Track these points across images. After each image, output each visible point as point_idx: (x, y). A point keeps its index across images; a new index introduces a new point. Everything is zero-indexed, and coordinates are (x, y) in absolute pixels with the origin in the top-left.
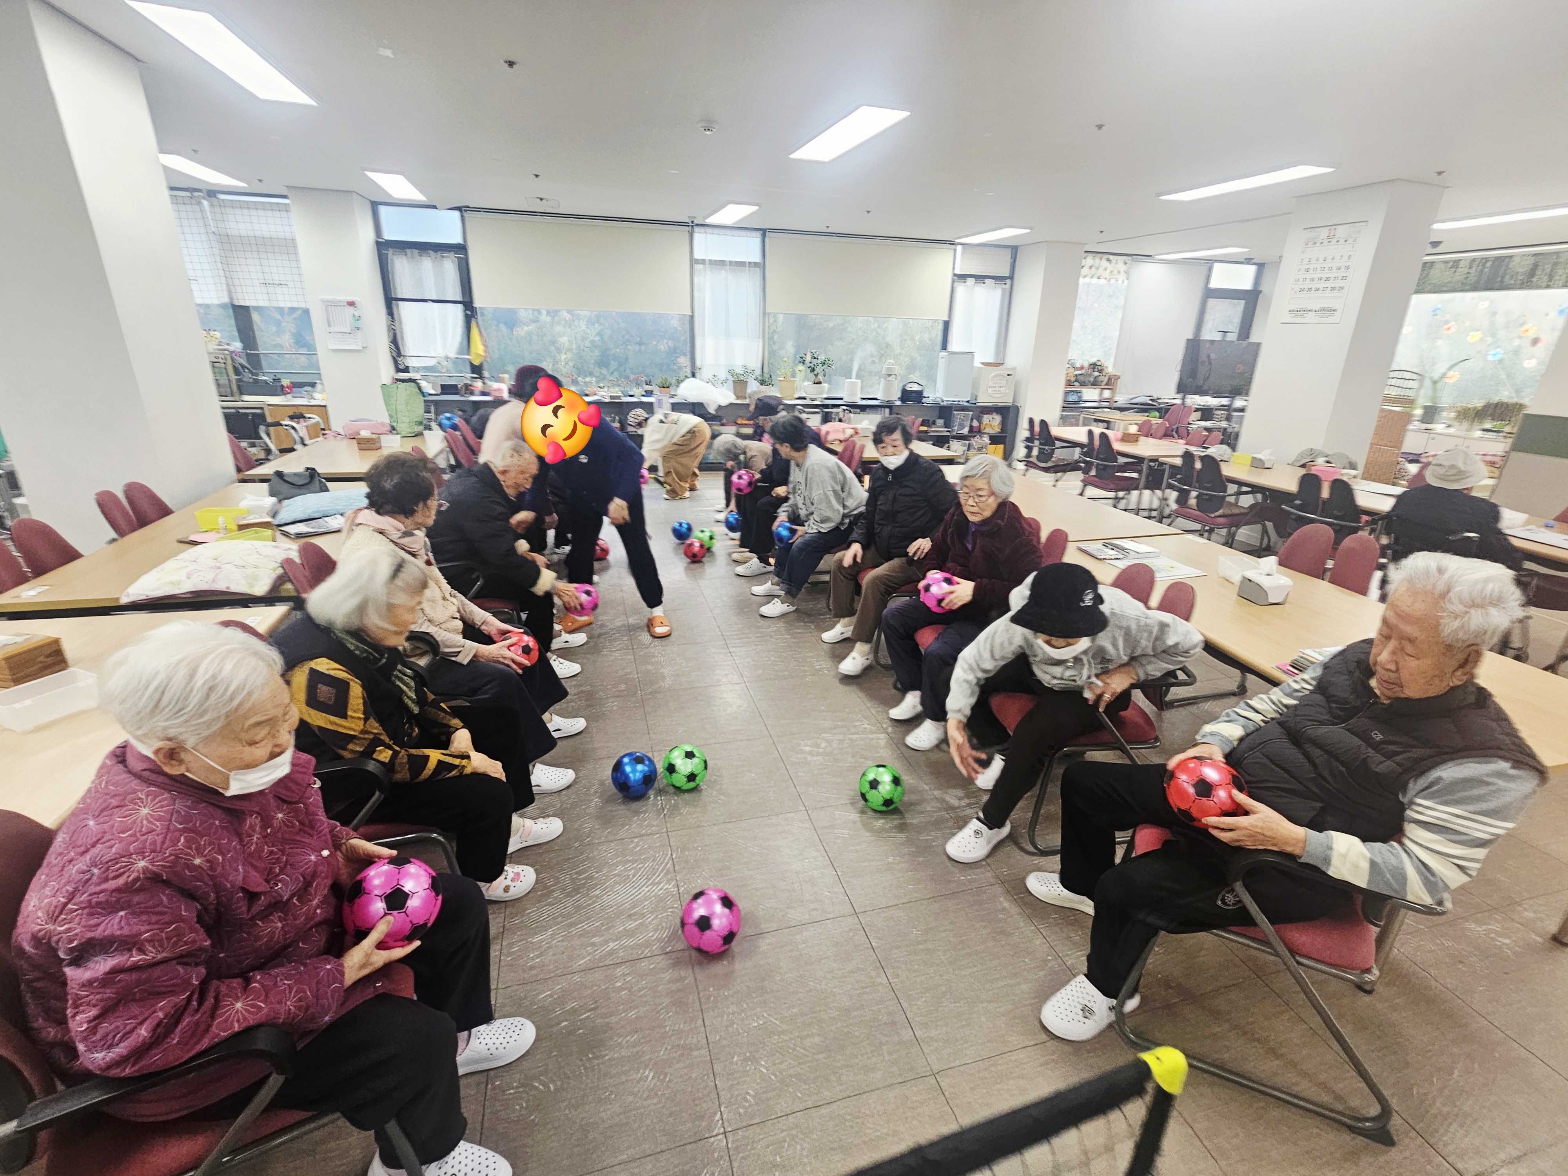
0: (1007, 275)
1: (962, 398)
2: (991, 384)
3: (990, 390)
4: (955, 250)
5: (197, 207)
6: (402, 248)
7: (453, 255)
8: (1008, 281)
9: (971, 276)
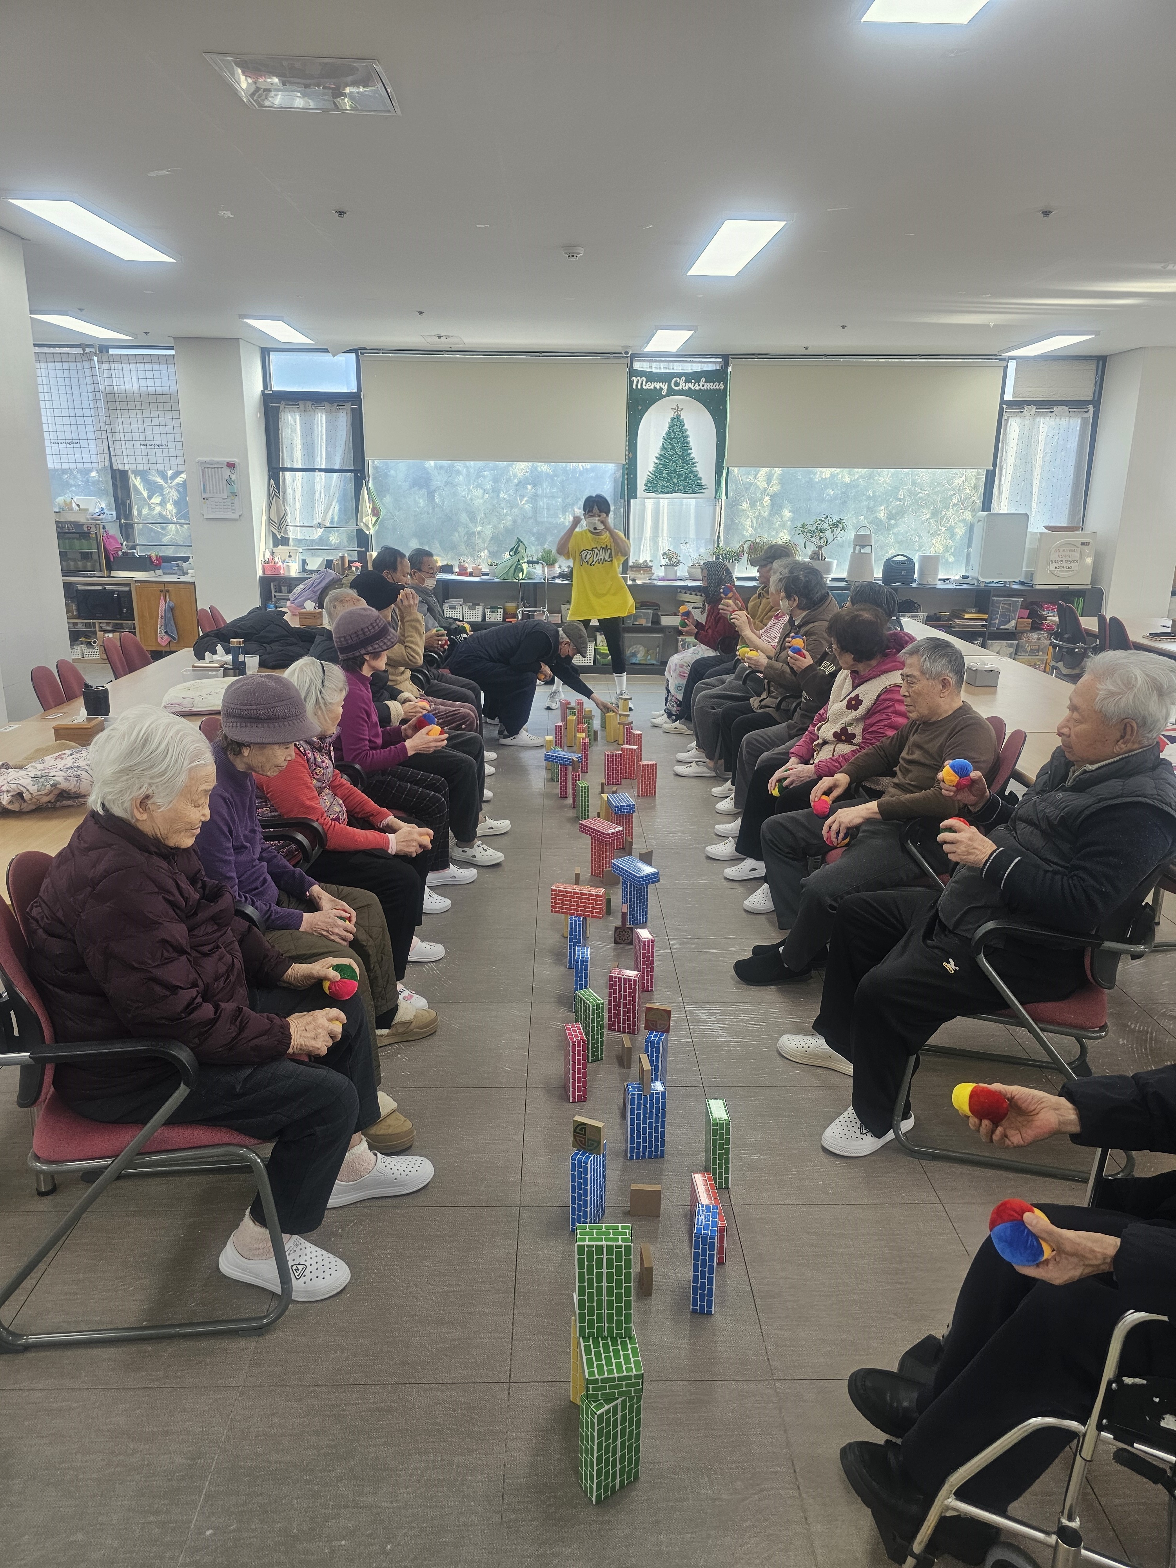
0: (1090, 399)
1: (1012, 578)
2: (1054, 557)
3: (1052, 567)
4: (1006, 368)
5: (86, 365)
6: (294, 399)
7: (348, 406)
8: (1091, 407)
9: (1029, 403)
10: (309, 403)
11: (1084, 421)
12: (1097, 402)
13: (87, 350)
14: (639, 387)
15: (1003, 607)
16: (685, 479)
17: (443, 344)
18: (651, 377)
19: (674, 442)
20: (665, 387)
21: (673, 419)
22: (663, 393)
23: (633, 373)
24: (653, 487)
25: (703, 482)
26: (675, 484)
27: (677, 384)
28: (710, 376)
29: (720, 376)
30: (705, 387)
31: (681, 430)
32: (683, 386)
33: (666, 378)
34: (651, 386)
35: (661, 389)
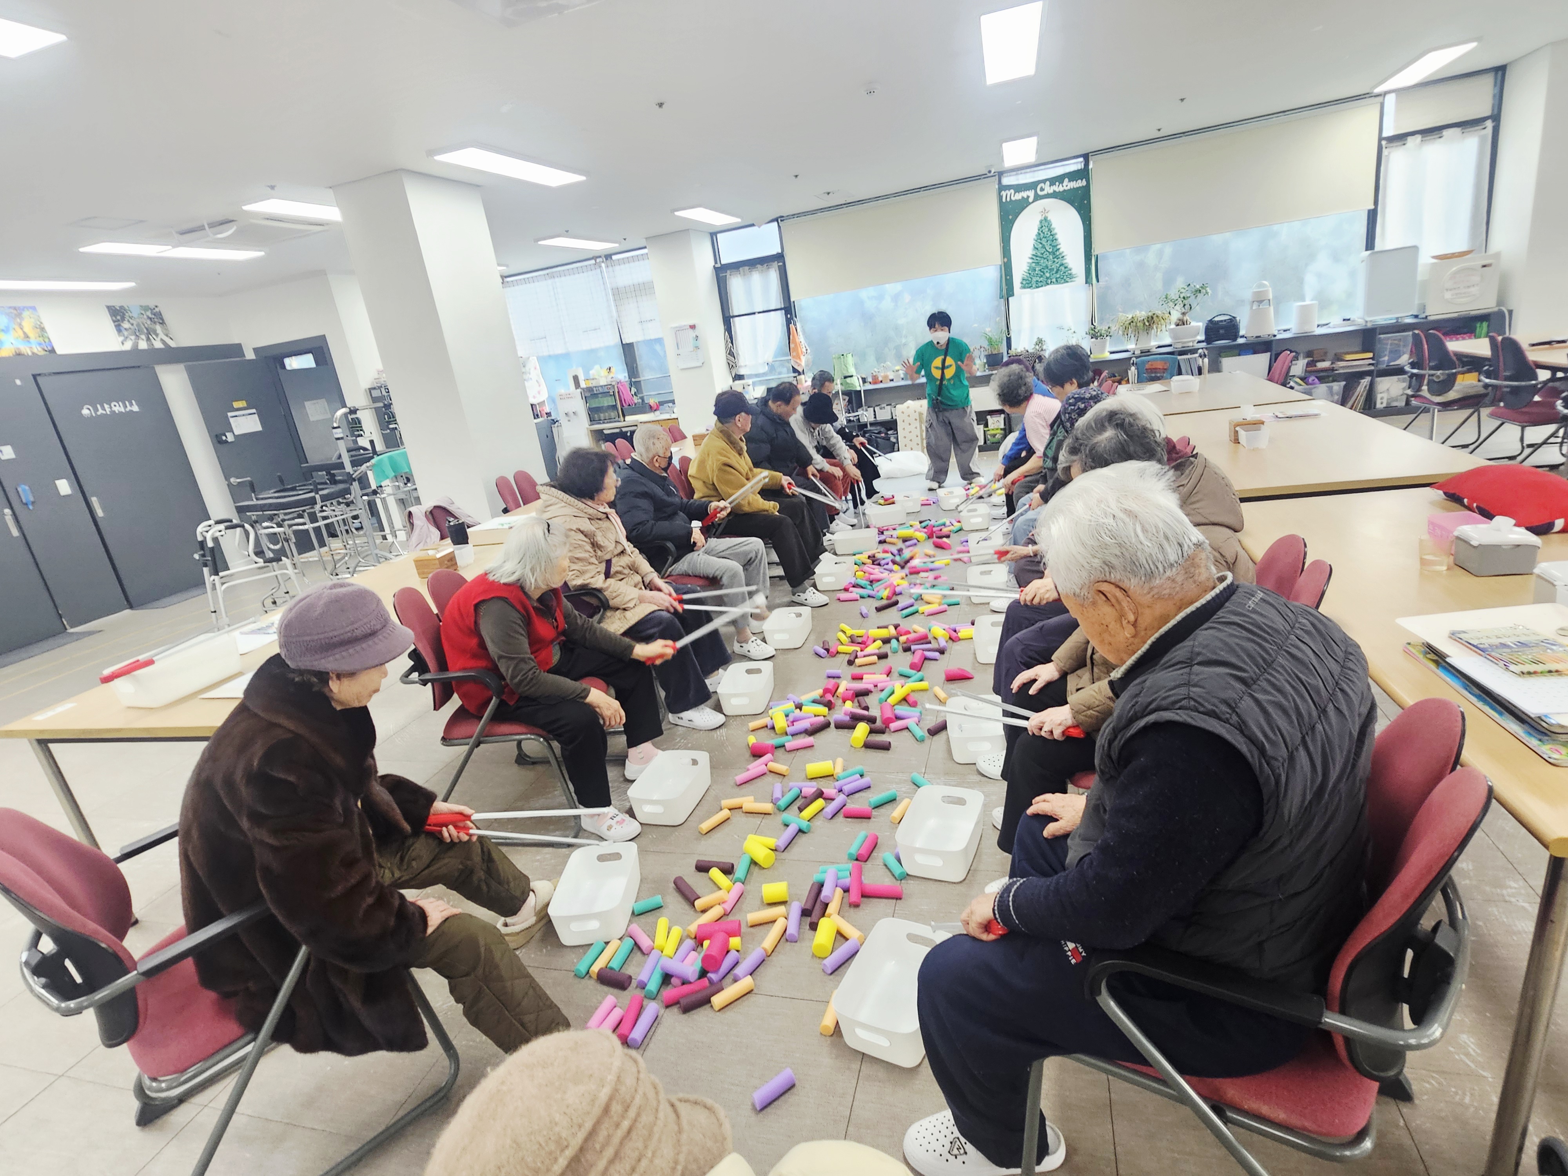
0: (1488, 115)
2: (1450, 284)
3: (1451, 295)
4: (1382, 104)
5: (598, 271)
6: (736, 266)
7: (775, 265)
8: (1489, 123)
9: (1413, 134)
10: (747, 268)
11: (1482, 140)
12: (1496, 117)
13: (598, 260)
14: (1008, 199)
15: (1391, 344)
16: (1057, 272)
18: (1018, 188)
19: (1044, 241)
20: (1031, 194)
21: (1041, 222)
22: (1031, 200)
23: (1002, 188)
24: (1027, 284)
25: (1073, 272)
26: (1047, 278)
27: (1042, 189)
28: (1073, 176)
29: (1083, 174)
30: (1068, 188)
31: (1049, 230)
32: (1048, 189)
33: (1033, 186)
34: (1018, 196)
35: (1028, 197)
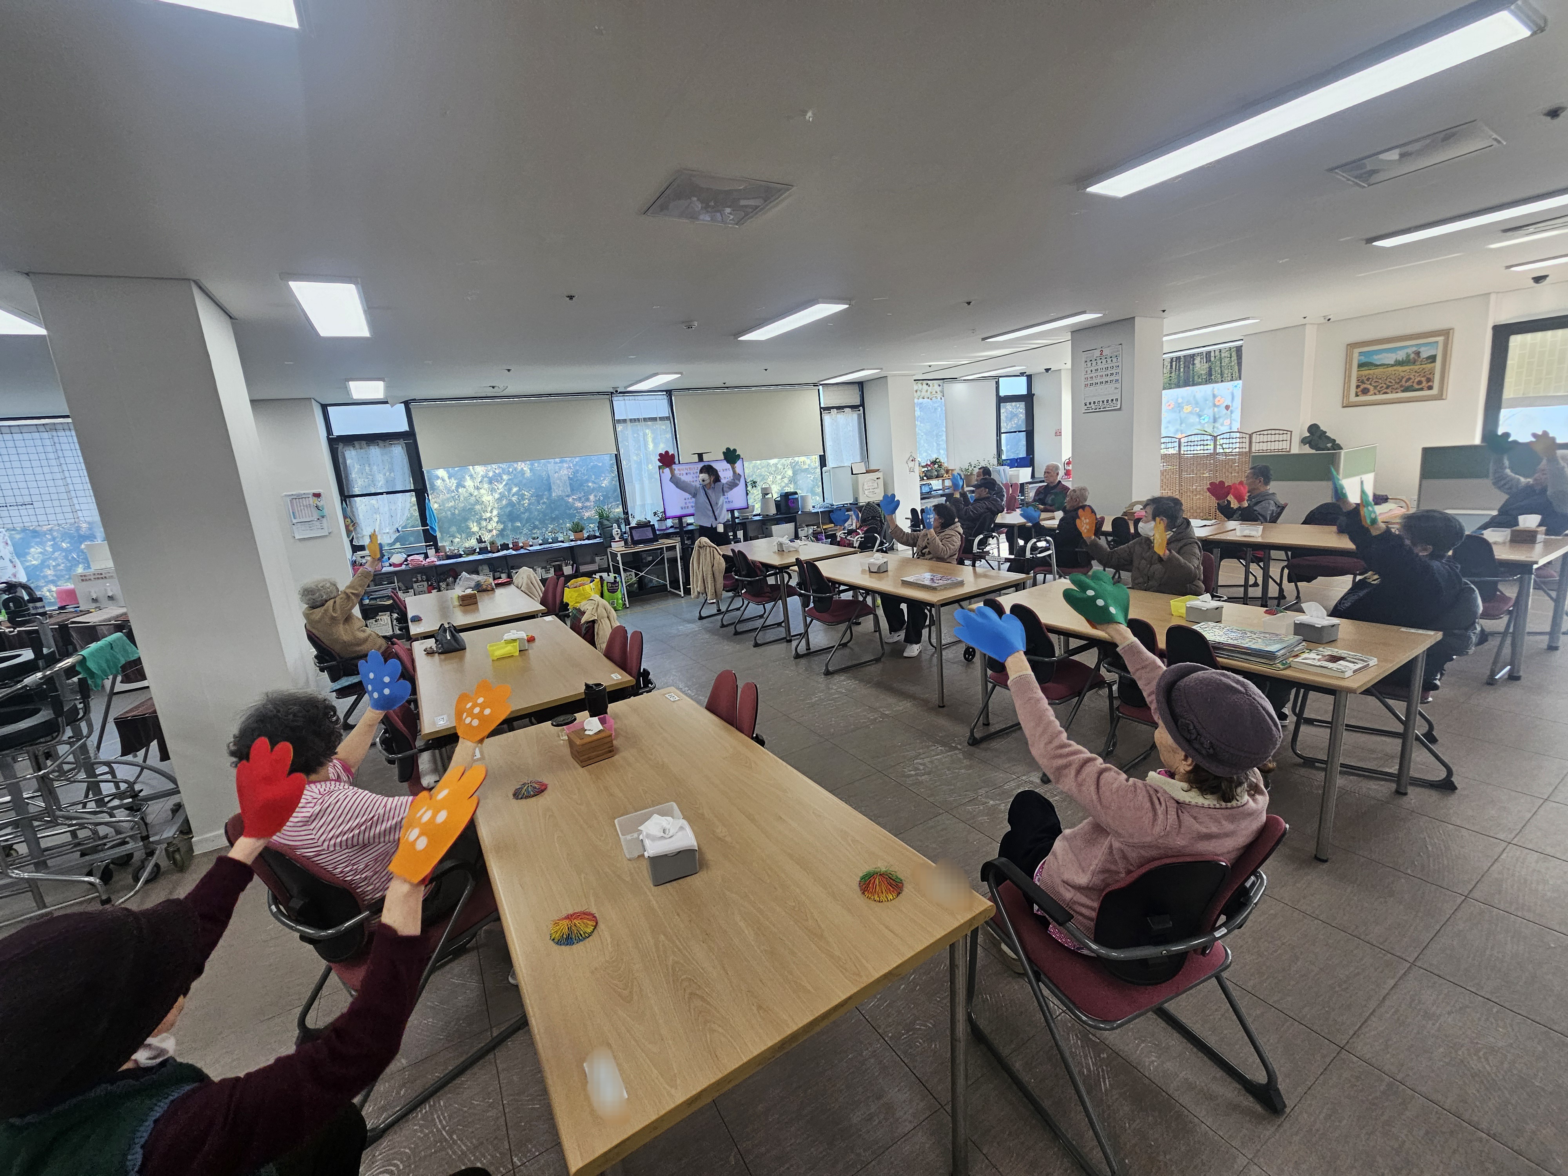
0: (859, 404)
2: (866, 487)
4: (818, 390)
6: (350, 440)
7: (404, 441)
8: (861, 408)
9: (833, 408)
10: (364, 443)
11: (859, 415)
12: (862, 404)
17: (490, 392)
